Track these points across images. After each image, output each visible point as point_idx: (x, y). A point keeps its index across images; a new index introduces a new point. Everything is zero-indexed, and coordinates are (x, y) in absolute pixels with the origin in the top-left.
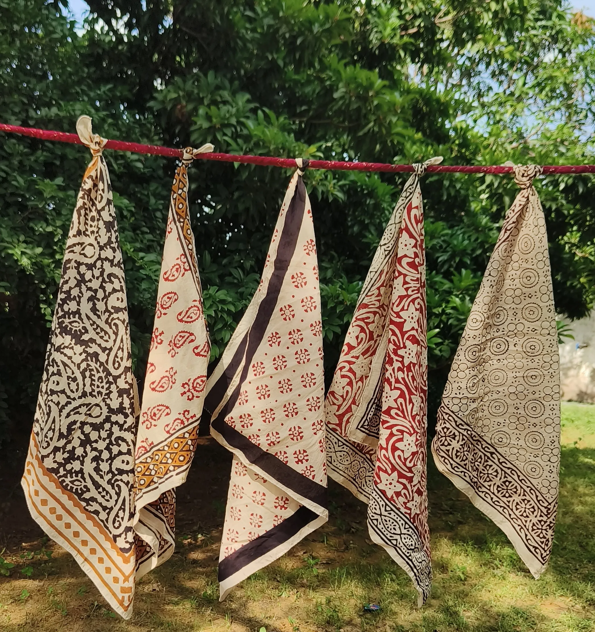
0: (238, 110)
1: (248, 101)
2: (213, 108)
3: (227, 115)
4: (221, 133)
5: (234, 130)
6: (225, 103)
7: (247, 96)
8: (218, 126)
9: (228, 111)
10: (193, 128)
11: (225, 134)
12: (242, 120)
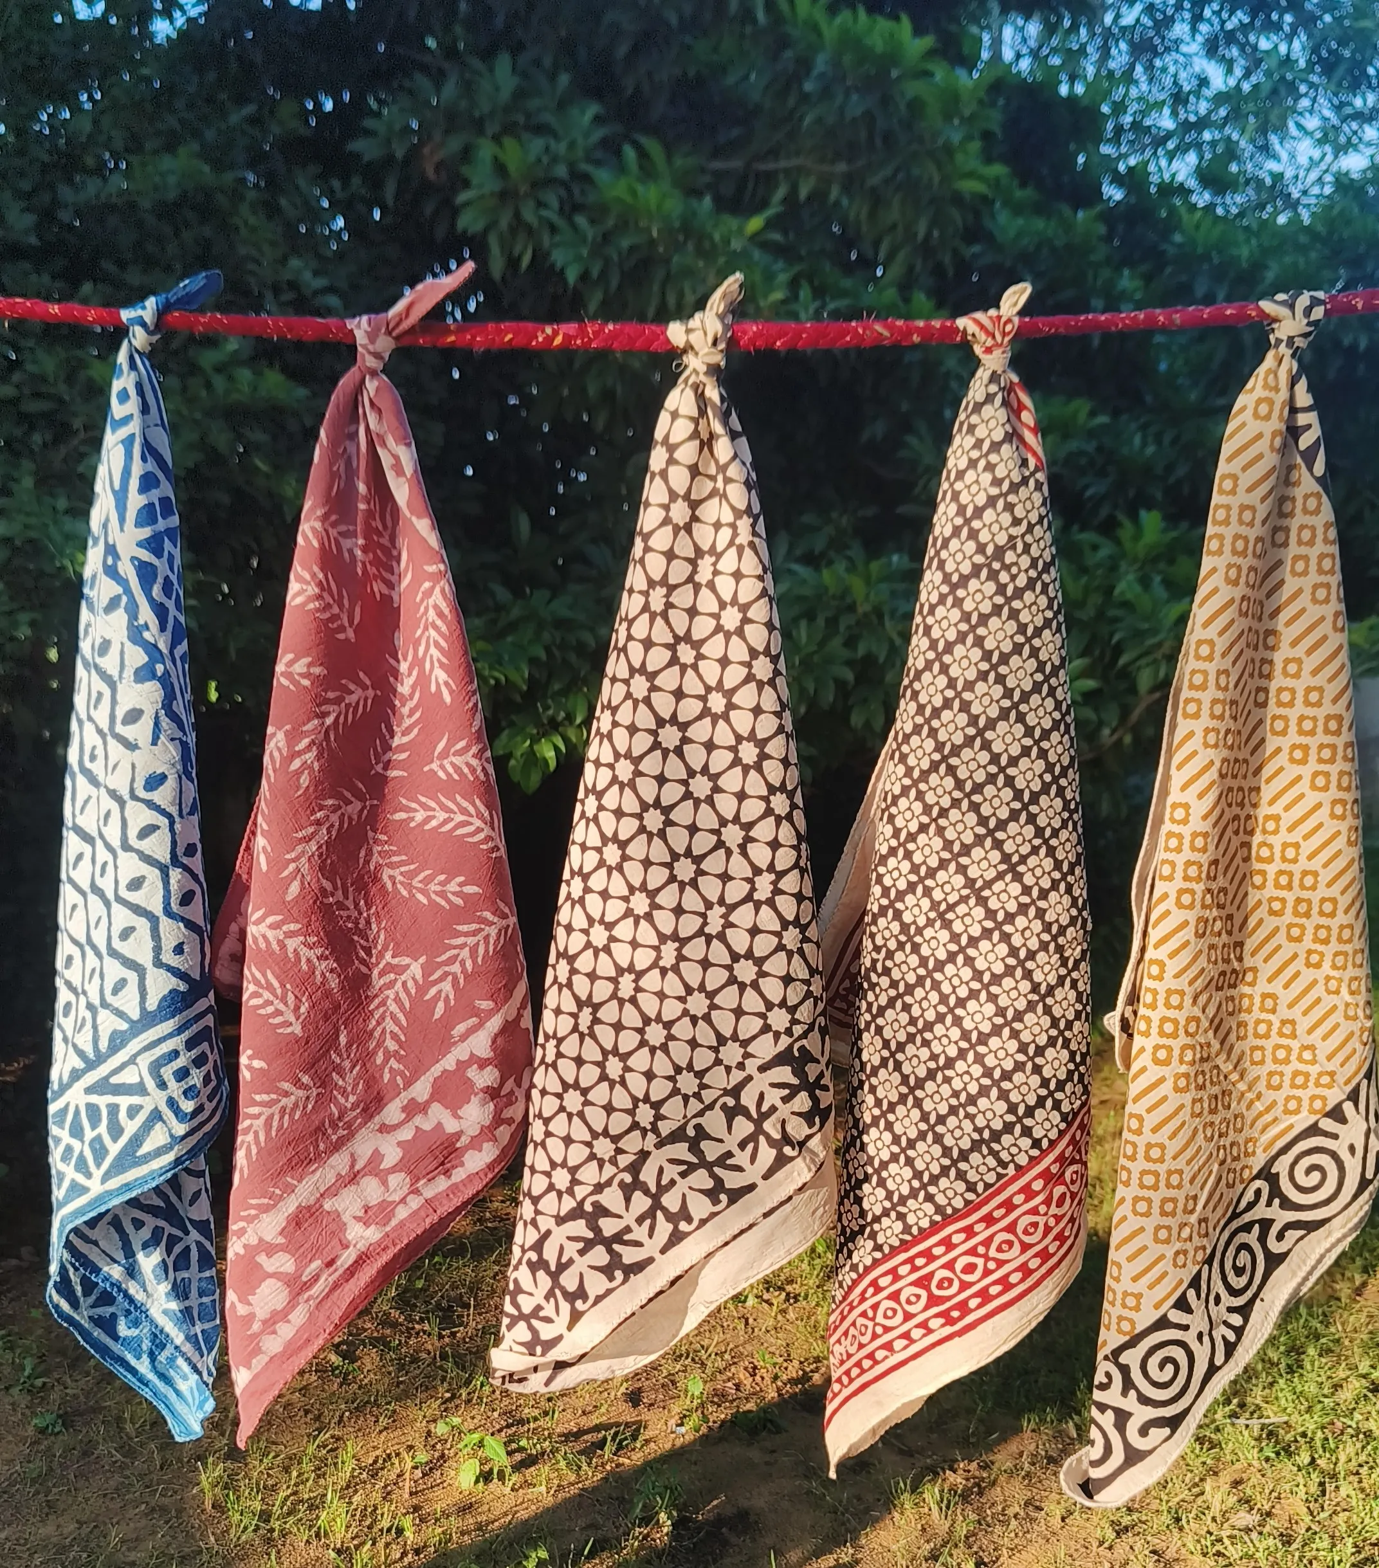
0: (572, 145)
1: (598, 120)
2: (509, 142)
3: (545, 160)
4: (531, 204)
5: (563, 192)
6: (540, 129)
7: (593, 109)
8: (523, 189)
9: (547, 149)
10: (462, 197)
11: (540, 204)
12: (584, 167)
